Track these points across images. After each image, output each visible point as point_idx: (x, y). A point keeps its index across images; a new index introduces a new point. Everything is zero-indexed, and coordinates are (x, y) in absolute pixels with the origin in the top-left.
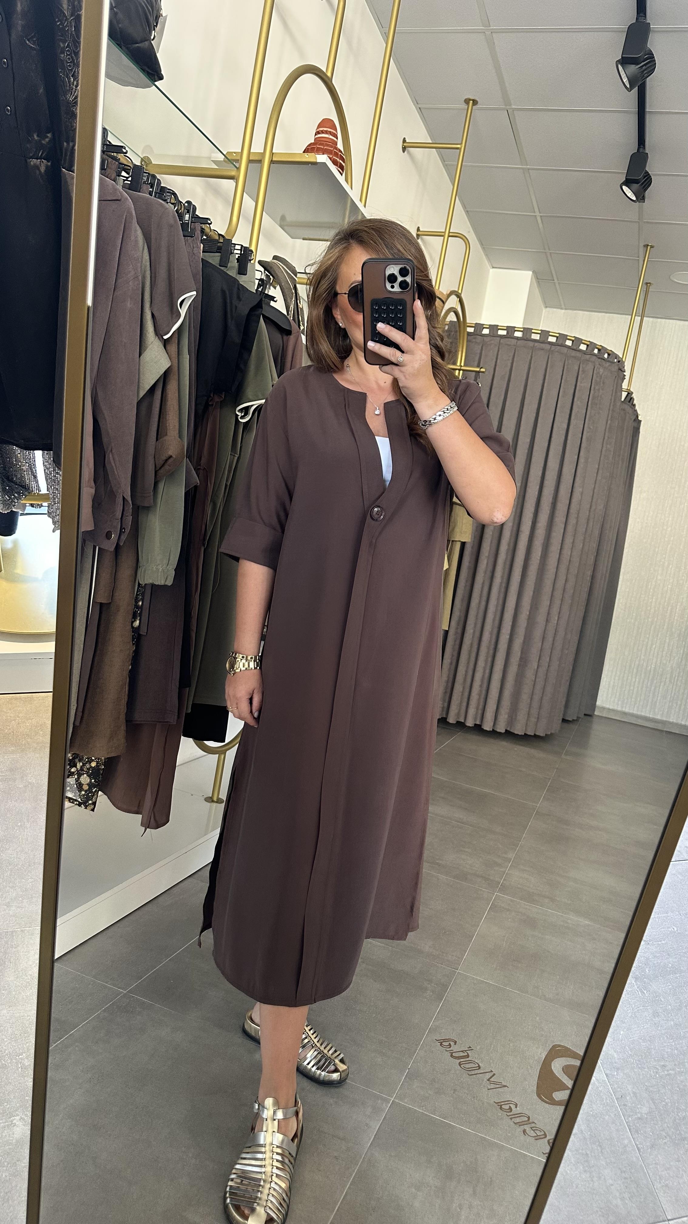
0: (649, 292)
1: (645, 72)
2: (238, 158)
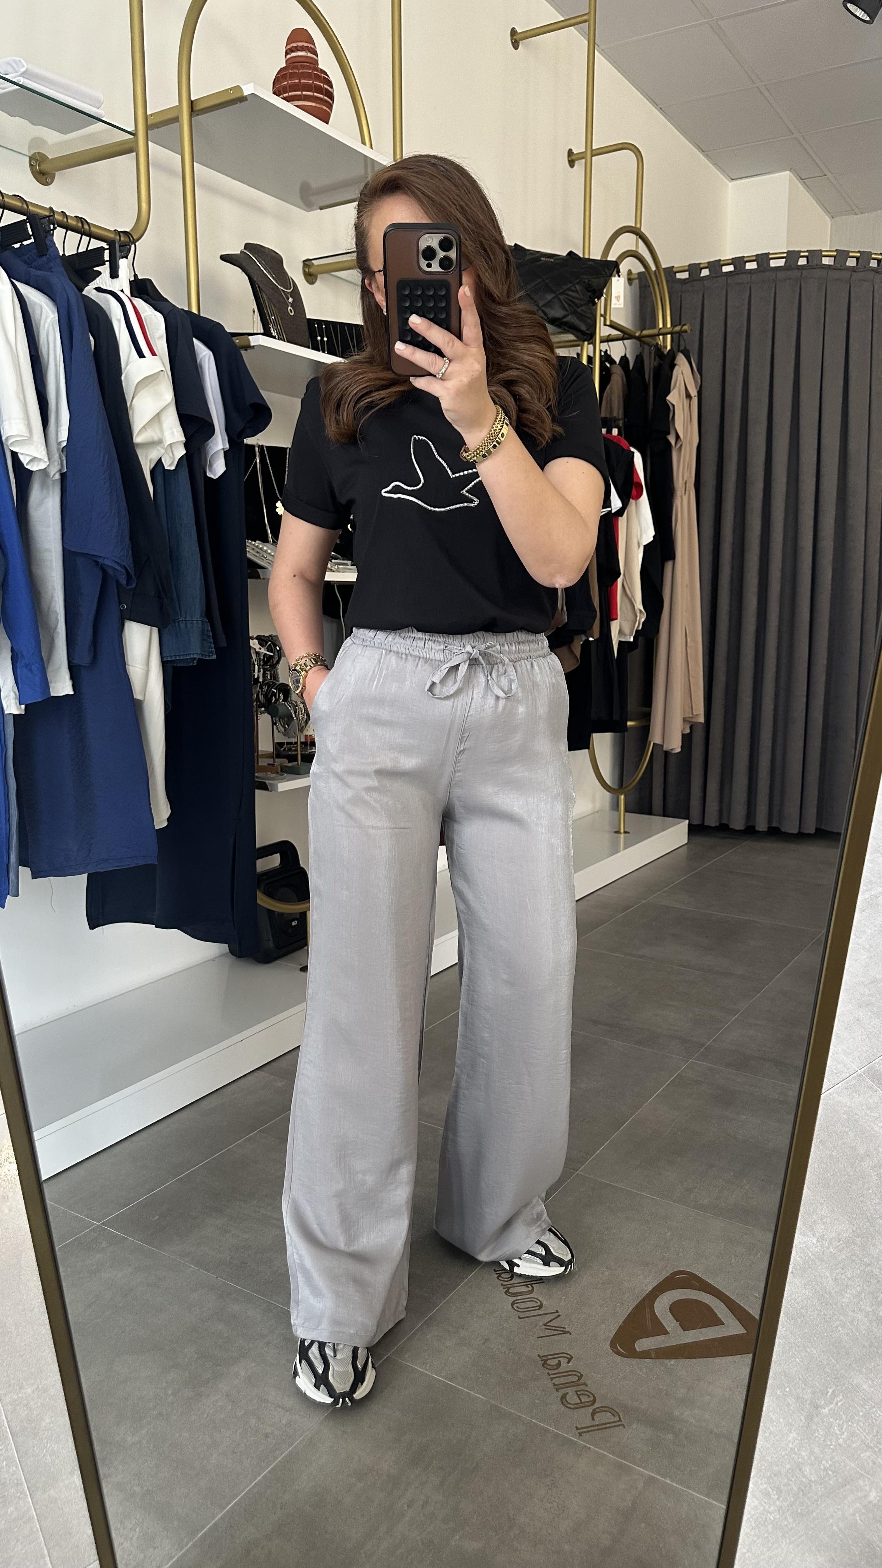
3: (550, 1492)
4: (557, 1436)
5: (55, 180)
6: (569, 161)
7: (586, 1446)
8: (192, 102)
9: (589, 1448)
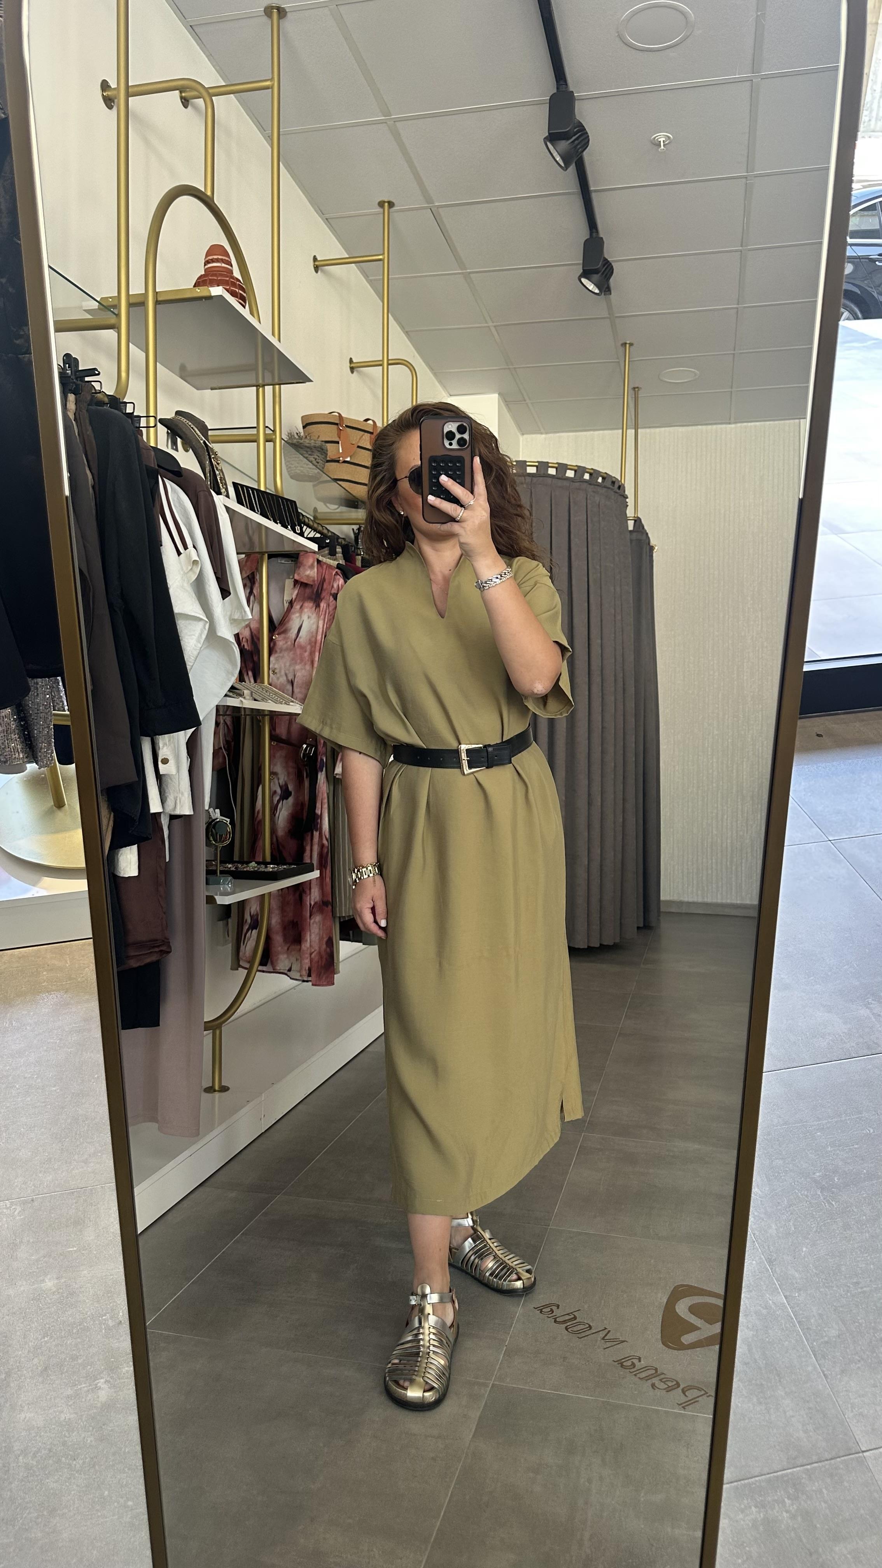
0: (639, 399)
1: (579, 147)
2: (116, 302)
3: (689, 1450)
6: (350, 368)
8: (156, 293)
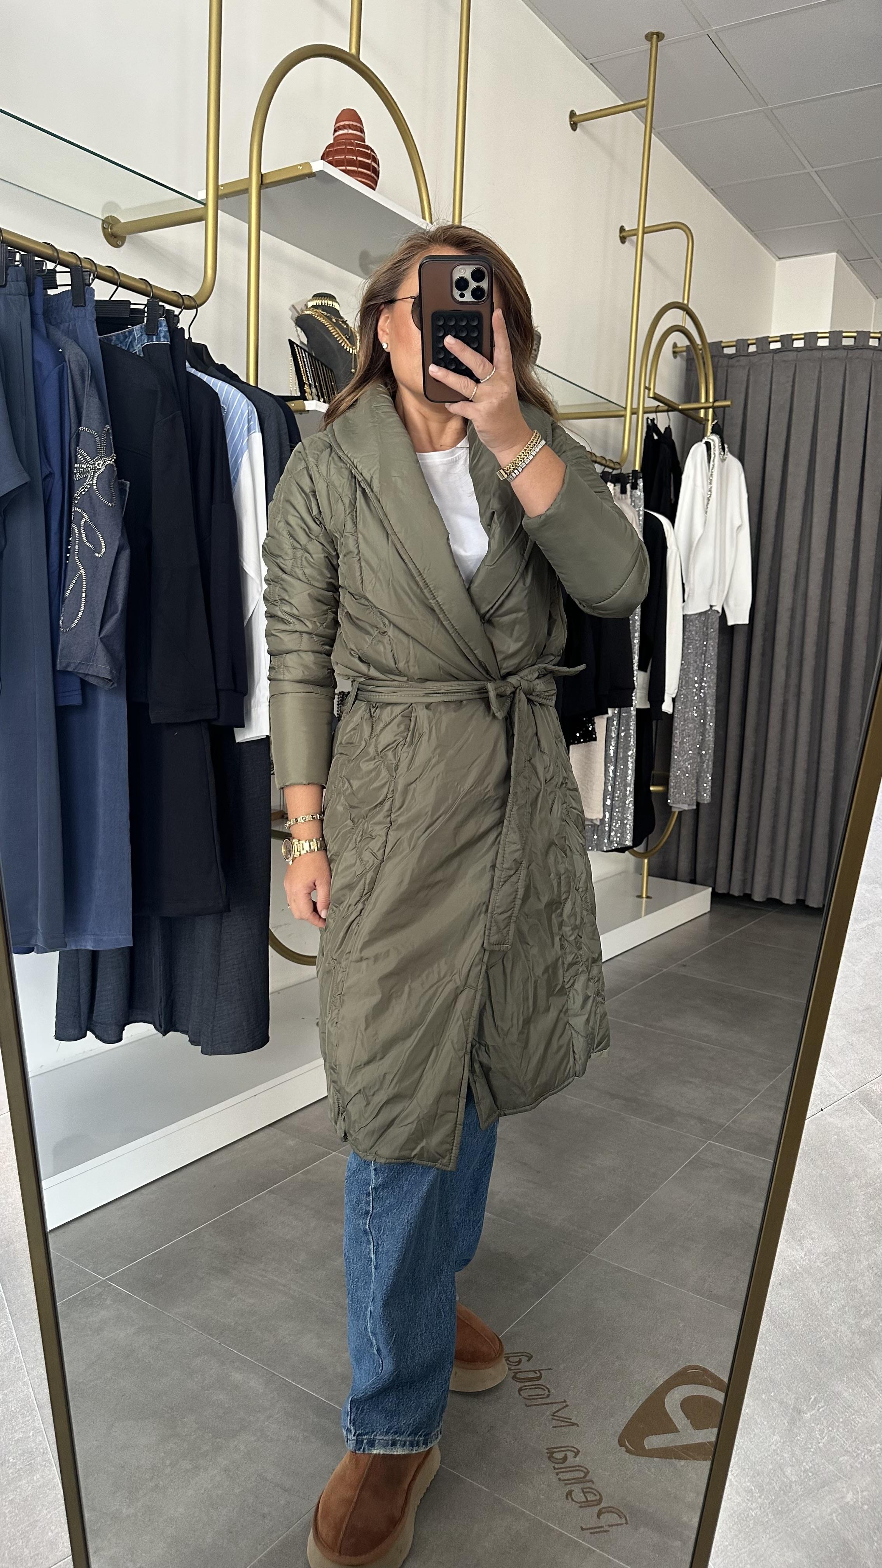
4: (561, 1535)
5: (125, 244)
6: (620, 237)
7: (589, 1549)
8: (262, 175)
9: (594, 1551)
